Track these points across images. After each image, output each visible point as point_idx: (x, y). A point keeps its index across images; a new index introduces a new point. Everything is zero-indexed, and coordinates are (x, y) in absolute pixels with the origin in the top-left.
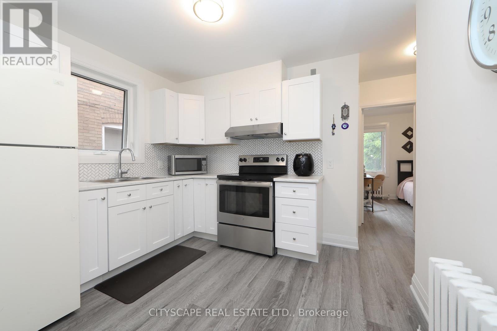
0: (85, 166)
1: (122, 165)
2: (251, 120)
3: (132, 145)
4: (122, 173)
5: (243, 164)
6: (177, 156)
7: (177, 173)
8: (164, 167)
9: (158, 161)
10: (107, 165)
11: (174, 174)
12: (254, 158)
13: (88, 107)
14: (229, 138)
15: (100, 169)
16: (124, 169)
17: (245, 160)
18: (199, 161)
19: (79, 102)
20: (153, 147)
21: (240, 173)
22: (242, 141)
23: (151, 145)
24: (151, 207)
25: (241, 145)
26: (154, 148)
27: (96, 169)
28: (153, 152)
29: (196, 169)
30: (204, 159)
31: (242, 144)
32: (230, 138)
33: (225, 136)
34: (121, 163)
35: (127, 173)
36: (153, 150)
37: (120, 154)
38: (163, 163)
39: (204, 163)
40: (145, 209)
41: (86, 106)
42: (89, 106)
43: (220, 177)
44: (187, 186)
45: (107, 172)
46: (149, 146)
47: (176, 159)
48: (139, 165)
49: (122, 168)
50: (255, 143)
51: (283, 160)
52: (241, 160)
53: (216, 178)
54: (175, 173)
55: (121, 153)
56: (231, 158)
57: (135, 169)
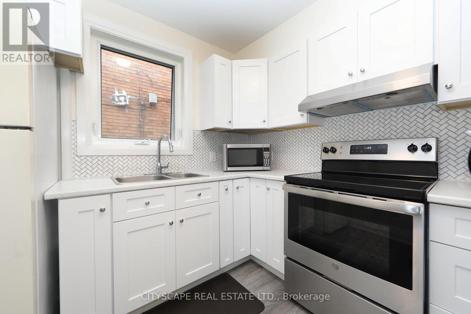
0: (120, 158)
1: (161, 157)
2: (350, 75)
3: (179, 133)
4: (161, 168)
5: (330, 156)
6: (229, 146)
7: (229, 169)
8: (217, 160)
9: (210, 152)
10: (146, 157)
11: (225, 170)
12: (352, 147)
13: (165, 103)
14: (305, 115)
15: (138, 162)
16: (164, 163)
17: (334, 150)
18: (260, 151)
19: (159, 99)
20: (203, 135)
21: (323, 172)
22: (327, 119)
23: (200, 132)
24: (182, 221)
25: (326, 126)
26: (205, 136)
27: (133, 162)
28: (203, 141)
29: (255, 163)
30: (267, 149)
31: (327, 124)
32: (308, 113)
33: (299, 111)
34: (161, 154)
35: (167, 167)
36: (203, 138)
37: (159, 144)
38: (216, 155)
39: (266, 154)
40: (171, 224)
41: (164, 102)
42: (167, 102)
43: (290, 180)
44: (240, 189)
45: (146, 165)
46: (199, 133)
47: (229, 149)
48: (186, 157)
49: (161, 161)
50: (352, 120)
51: (427, 148)
52: (326, 150)
53: (283, 180)
54: (227, 169)
55: (160, 142)
56: (307, 147)
57: (181, 162)
